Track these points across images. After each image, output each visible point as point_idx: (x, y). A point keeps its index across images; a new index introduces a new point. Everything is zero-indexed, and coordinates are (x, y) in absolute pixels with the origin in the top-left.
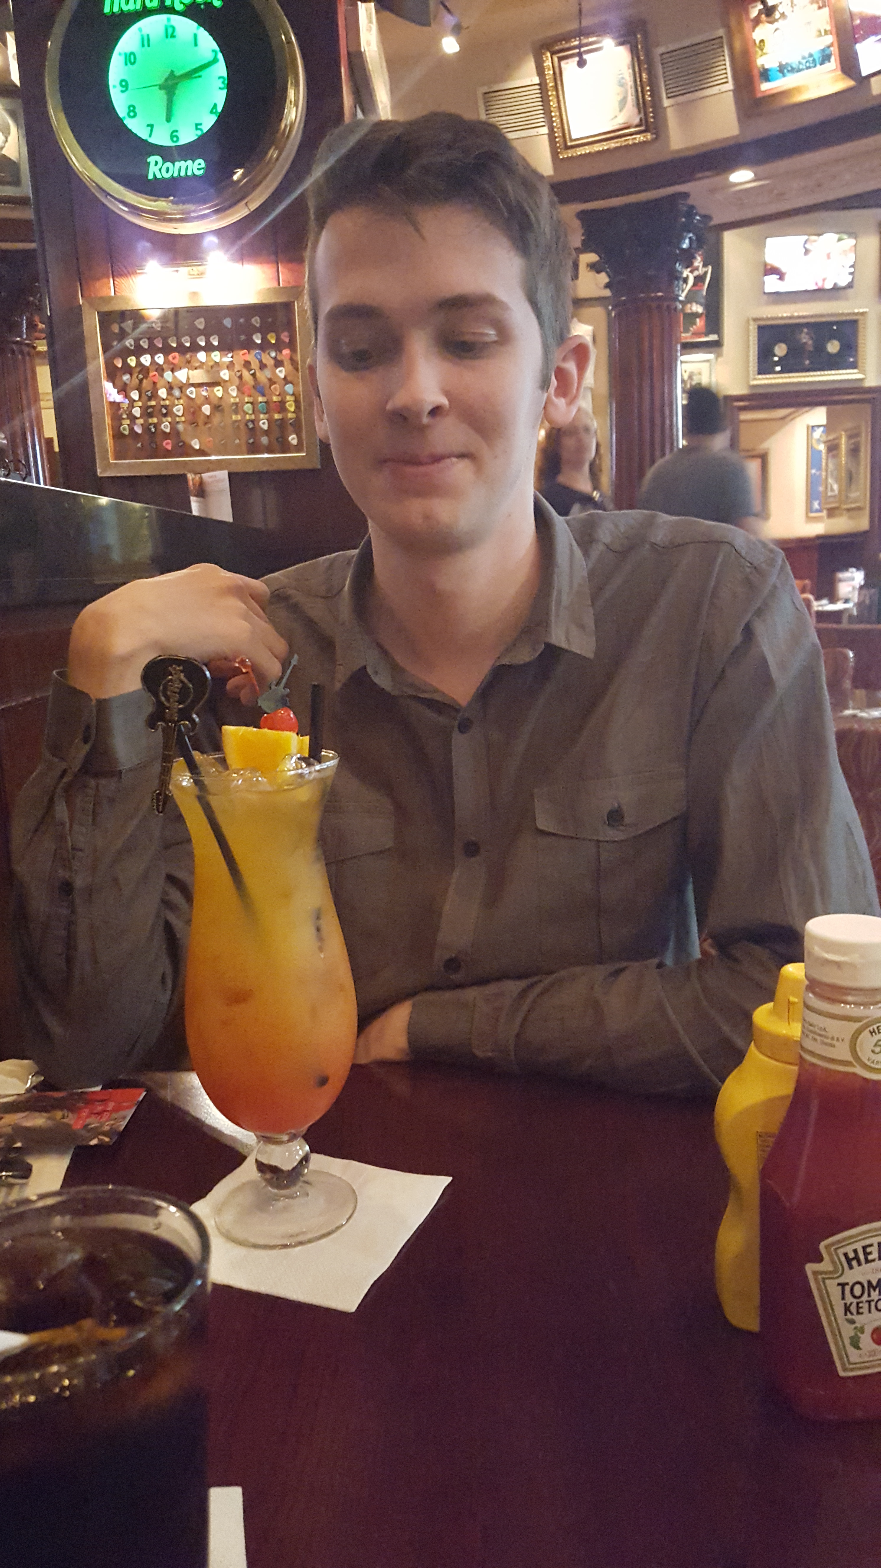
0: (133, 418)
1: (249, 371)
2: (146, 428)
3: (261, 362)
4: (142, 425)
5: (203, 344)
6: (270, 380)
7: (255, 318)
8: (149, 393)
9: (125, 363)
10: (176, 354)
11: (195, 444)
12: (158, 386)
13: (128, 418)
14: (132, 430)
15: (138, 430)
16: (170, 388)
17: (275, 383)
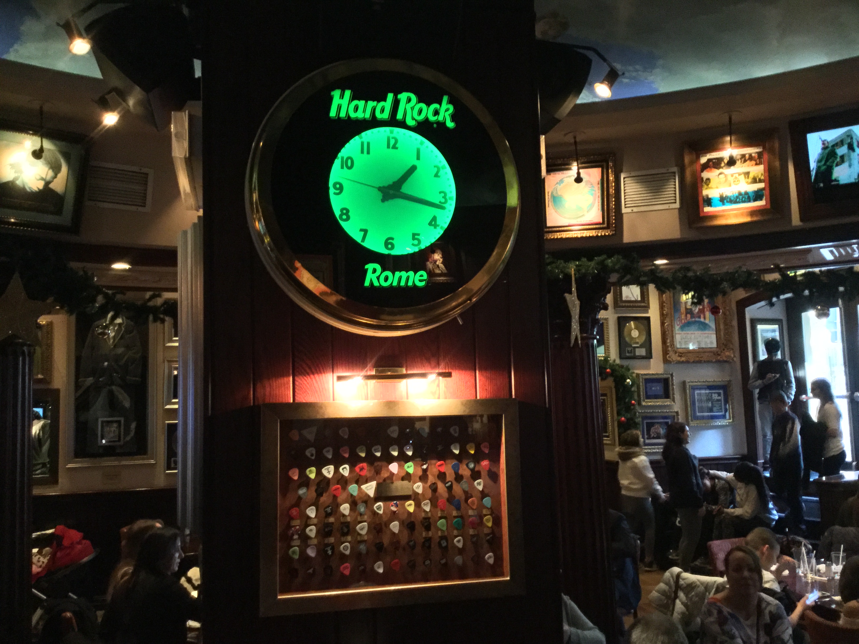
0: (305, 538)
1: (445, 484)
2: (321, 550)
3: (457, 474)
4: (315, 545)
5: (395, 454)
6: (465, 492)
7: (453, 427)
8: (329, 510)
9: (303, 474)
10: (365, 465)
11: (379, 568)
12: (340, 500)
13: (299, 538)
14: (303, 553)
15: (311, 553)
16: (354, 503)
17: (471, 497)
